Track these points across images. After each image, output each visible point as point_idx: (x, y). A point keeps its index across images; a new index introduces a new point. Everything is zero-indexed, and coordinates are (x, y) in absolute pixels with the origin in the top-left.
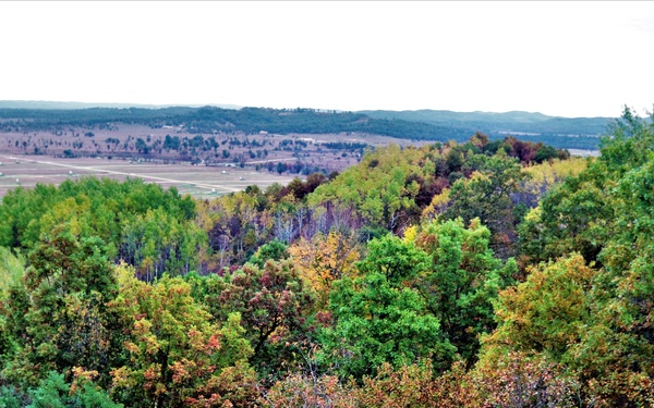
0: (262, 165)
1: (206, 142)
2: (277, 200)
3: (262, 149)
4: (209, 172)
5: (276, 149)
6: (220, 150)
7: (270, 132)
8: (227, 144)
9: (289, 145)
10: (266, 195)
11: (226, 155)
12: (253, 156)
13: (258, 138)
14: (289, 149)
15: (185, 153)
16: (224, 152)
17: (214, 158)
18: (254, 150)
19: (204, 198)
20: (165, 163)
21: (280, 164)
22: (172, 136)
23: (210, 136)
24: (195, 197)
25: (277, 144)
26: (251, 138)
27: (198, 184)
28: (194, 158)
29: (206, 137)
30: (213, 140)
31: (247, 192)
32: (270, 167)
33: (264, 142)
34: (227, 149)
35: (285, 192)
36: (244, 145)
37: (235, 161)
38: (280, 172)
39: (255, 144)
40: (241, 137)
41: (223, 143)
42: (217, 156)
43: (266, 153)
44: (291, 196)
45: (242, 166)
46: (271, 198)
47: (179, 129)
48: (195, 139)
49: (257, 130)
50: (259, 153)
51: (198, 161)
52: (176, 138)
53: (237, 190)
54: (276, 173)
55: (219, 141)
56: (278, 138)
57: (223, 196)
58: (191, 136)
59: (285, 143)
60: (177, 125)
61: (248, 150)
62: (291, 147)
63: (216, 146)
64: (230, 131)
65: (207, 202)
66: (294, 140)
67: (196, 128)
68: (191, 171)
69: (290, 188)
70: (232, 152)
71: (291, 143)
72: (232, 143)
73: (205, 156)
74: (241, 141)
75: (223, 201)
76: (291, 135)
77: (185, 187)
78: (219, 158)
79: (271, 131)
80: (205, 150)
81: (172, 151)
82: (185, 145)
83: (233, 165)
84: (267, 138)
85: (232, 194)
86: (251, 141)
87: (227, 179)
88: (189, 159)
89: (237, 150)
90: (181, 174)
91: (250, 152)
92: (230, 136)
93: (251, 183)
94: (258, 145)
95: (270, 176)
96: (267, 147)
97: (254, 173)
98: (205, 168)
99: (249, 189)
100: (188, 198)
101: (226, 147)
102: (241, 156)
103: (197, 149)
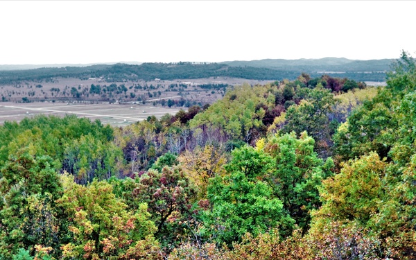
0: (157, 102)
1: (119, 88)
2: (169, 125)
3: (156, 91)
4: (122, 108)
5: (167, 91)
6: (128, 93)
7: (162, 79)
8: (133, 89)
9: (175, 87)
10: (161, 122)
11: (132, 96)
12: (151, 96)
13: (154, 83)
14: (175, 90)
15: (104, 96)
16: (131, 94)
17: (125, 98)
18: (152, 92)
19: (119, 126)
20: (92, 103)
21: (170, 101)
22: (95, 85)
23: (121, 83)
24: (113, 126)
25: (167, 87)
26: (149, 84)
27: (115, 116)
28: (111, 99)
29: (118, 84)
30: (123, 86)
31: (148, 121)
32: (163, 103)
33: (158, 86)
34: (133, 92)
35: (173, 119)
36: (145, 88)
37: (139, 100)
38: (170, 106)
39: (152, 87)
40: (142, 83)
41: (130, 88)
42: (126, 97)
43: (160, 93)
44: (178, 122)
45: (144, 103)
46: (164, 124)
47: (100, 80)
48: (111, 86)
49: (153, 78)
50: (155, 94)
51: (114, 101)
52: (98, 86)
53: (141, 120)
54: (167, 107)
55: (127, 87)
56: (167, 83)
57: (131, 124)
58: (108, 84)
59: (172, 86)
60: (99, 77)
61: (147, 92)
62: (177, 88)
63: (126, 90)
64: (135, 79)
65: (121, 129)
66: (178, 84)
67: (112, 79)
68: (110, 108)
69: (177, 116)
70: (136, 94)
71: (177, 86)
72: (136, 88)
73: (119, 97)
74: (143, 86)
75: (132, 128)
76: (176, 80)
77: (106, 119)
78: (128, 99)
80: (118, 93)
81: (96, 95)
82: (104, 90)
83: (137, 102)
84: (160, 83)
85: (138, 123)
86: (149, 86)
87: (134, 112)
88: (108, 100)
89: (140, 93)
90: (102, 110)
91: (149, 93)
92: (135, 83)
93: (151, 114)
94: (154, 88)
95: (163, 109)
96: (160, 89)
97: (152, 107)
98: (119, 106)
99: (149, 118)
100: (108, 126)
101: (132, 91)
102: (143, 97)
103: (113, 93)
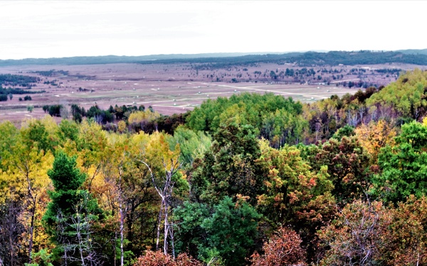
0: (340, 84)
1: (309, 71)
2: (348, 103)
3: (340, 74)
4: (310, 88)
5: (348, 74)
6: (316, 76)
8: (320, 72)
9: (355, 72)
10: (342, 100)
11: (320, 78)
12: (335, 78)
13: (338, 68)
14: (355, 74)
15: (297, 78)
16: (319, 76)
18: (336, 75)
19: (307, 103)
20: (286, 84)
21: (350, 83)
22: (290, 69)
23: (311, 68)
24: (302, 102)
25: (348, 71)
26: (334, 68)
27: (304, 95)
28: (302, 80)
29: (308, 69)
30: (312, 70)
31: (331, 99)
32: (345, 84)
33: (341, 70)
35: (353, 98)
36: (330, 72)
37: (325, 81)
38: (350, 87)
39: (336, 71)
40: (328, 68)
41: (318, 72)
42: (314, 79)
43: (342, 76)
44: (356, 100)
45: (328, 84)
46: (345, 101)
47: (293, 65)
48: (302, 70)
49: (338, 63)
50: (338, 77)
51: (304, 82)
52: (292, 70)
53: (325, 98)
54: (348, 87)
55: (316, 71)
56: (349, 68)
57: (317, 101)
58: (300, 69)
59: (353, 71)
60: (293, 63)
61: (332, 75)
62: (357, 72)
63: (314, 73)
64: (322, 65)
65: (309, 105)
66: (358, 68)
67: (303, 64)
68: (300, 88)
69: (356, 96)
70: (323, 77)
71: (357, 70)
72: (323, 71)
73: (308, 79)
74: (328, 70)
75: (318, 104)
76: (357, 65)
77: (297, 96)
78: (316, 80)
79: (345, 64)
80: (308, 76)
81: (290, 77)
82: (297, 73)
83: (323, 84)
84: (343, 68)
85: (323, 100)
86: (333, 70)
87: (320, 92)
88: (299, 81)
89: (326, 76)
90: (295, 90)
92: (322, 67)
93: (334, 93)
94: (338, 72)
95: (344, 89)
96: (343, 73)
97: (335, 88)
98: (308, 86)
99: (332, 97)
100: (298, 103)
101: (319, 74)
102: (328, 79)
103: (303, 76)
